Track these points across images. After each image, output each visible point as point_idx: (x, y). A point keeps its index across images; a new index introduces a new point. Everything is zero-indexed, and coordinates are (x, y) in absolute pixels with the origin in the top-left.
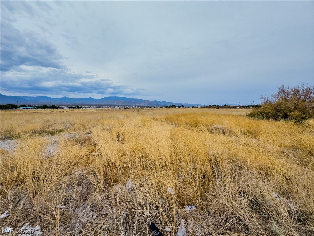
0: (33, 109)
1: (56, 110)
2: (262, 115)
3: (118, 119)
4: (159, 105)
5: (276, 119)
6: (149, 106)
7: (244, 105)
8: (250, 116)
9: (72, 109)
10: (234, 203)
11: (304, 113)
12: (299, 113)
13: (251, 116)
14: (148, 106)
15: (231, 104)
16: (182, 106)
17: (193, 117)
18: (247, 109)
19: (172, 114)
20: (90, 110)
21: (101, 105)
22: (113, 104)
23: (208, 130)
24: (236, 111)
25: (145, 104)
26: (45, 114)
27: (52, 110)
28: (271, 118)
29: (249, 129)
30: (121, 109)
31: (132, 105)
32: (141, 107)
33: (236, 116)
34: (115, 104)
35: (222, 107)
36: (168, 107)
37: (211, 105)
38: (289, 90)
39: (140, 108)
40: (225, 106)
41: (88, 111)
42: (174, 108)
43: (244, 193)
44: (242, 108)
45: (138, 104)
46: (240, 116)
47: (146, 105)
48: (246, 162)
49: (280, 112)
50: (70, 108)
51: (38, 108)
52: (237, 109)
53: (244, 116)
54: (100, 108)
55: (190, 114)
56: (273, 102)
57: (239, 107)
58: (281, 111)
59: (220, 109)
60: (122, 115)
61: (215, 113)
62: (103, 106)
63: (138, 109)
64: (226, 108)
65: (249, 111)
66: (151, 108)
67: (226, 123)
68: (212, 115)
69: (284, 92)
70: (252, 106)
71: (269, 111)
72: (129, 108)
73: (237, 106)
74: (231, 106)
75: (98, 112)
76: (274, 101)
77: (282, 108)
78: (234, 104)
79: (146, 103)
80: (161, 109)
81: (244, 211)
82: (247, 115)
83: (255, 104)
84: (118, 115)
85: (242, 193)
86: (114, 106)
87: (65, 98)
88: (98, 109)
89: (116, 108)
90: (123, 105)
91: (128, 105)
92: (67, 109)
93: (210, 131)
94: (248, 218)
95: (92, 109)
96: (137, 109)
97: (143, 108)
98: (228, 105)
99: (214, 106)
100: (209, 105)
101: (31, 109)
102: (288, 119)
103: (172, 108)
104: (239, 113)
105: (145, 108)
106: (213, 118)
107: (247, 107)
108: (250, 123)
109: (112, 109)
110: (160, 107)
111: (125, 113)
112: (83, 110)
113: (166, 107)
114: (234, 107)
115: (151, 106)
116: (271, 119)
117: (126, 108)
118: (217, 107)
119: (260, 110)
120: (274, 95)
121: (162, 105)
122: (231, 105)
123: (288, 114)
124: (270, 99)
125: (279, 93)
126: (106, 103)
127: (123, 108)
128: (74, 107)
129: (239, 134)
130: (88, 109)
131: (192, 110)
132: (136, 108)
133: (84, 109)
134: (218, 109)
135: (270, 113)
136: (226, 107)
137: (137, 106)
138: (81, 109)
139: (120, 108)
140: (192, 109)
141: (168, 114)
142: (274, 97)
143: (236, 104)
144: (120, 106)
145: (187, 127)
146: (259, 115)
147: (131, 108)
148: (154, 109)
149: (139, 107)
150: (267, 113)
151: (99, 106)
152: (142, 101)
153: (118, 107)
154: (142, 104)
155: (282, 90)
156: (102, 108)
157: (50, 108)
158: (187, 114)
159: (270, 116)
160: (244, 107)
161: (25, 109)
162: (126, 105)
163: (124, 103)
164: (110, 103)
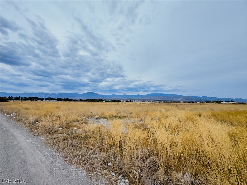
1: (119, 103)
6: (187, 101)
9: (128, 102)
19: (219, 110)
21: (145, 100)
22: (154, 99)
25: (183, 99)
26: (115, 105)
30: (161, 103)
31: (170, 100)
32: (179, 102)
34: (156, 99)
41: (137, 104)
45: (175, 99)
50: (126, 101)
51: (111, 101)
54: (145, 102)
62: (146, 100)
66: (189, 102)
75: (144, 105)
87: (124, 95)
88: (143, 102)
89: (156, 102)
90: (162, 100)
92: (125, 102)
95: (140, 102)
97: (181, 103)
101: (108, 101)
105: (183, 103)
109: (153, 103)
110: (201, 103)
111: (165, 107)
117: (165, 102)
126: (149, 98)
128: (128, 101)
130: (137, 102)
133: (134, 102)
137: (175, 101)
138: (132, 102)
148: (193, 104)
149: (177, 101)
151: (144, 101)
152: (179, 96)
153: (158, 102)
154: (180, 99)
156: (146, 102)
157: (116, 101)
161: (106, 101)
162: (165, 100)
163: (163, 98)
164: (151, 99)
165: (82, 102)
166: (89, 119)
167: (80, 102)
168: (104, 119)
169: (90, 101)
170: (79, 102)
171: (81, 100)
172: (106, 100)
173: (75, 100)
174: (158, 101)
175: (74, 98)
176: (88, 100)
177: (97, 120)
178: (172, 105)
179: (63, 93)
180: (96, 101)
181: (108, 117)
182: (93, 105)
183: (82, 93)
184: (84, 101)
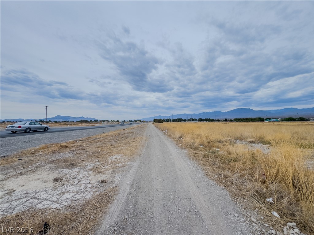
0: (277, 121)
26: (293, 125)
27: (300, 122)
51: (283, 120)
101: (276, 121)
157: (297, 121)
161: (270, 121)
165: (227, 122)
166: (237, 142)
167: (225, 122)
168: (264, 144)
169: (241, 121)
170: (223, 122)
171: (226, 120)
172: (271, 119)
173: (218, 121)
175: (217, 118)
176: (237, 119)
177: (250, 144)
179: (204, 113)
180: (250, 121)
181: (273, 141)
182: (245, 125)
183: (227, 111)
184: (231, 121)
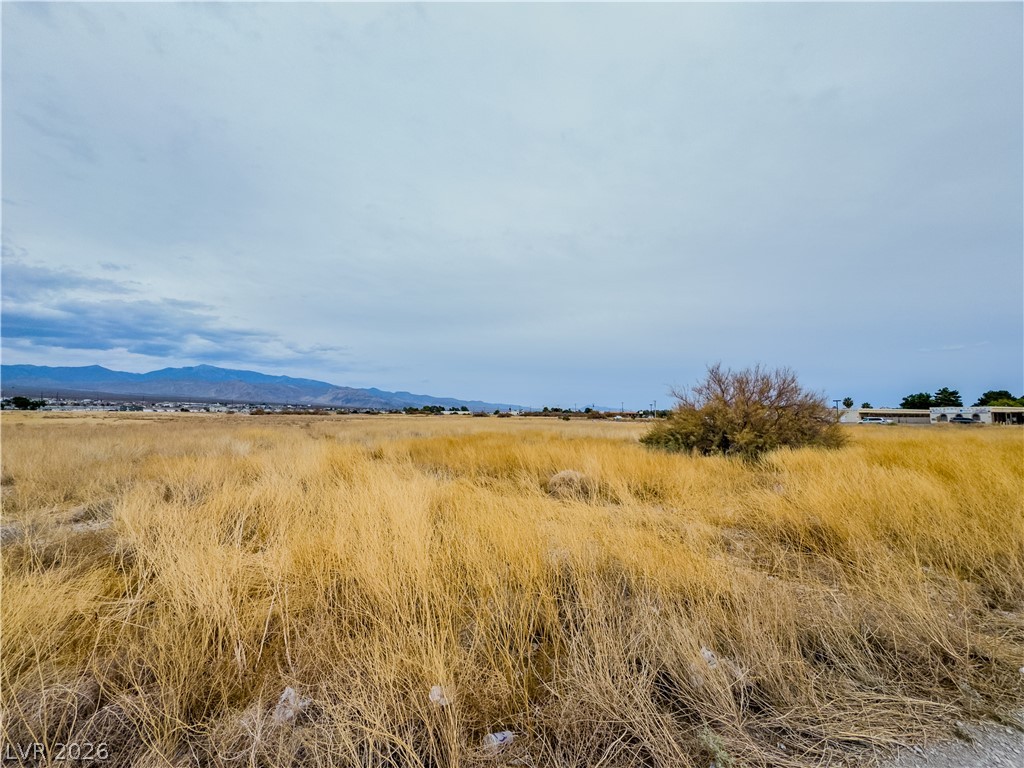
2: (677, 440)
3: (227, 453)
4: (386, 404)
5: (706, 452)
6: (349, 405)
7: (635, 411)
8: (650, 441)
10: (616, 692)
11: (761, 437)
12: (751, 436)
13: (652, 443)
14: (344, 405)
15: (601, 406)
16: (464, 409)
17: (499, 448)
18: (642, 421)
19: (432, 435)
20: (86, 416)
21: (143, 399)
22: (201, 395)
23: (543, 485)
24: (615, 428)
25: (335, 398)
28: (695, 447)
29: (648, 481)
30: (237, 414)
31: (284, 401)
32: (318, 410)
33: (614, 443)
34: (212, 395)
35: (578, 414)
36: (417, 410)
37: (550, 409)
38: (730, 378)
39: (314, 414)
40: (588, 410)
41: (80, 420)
42: (437, 417)
43: (638, 662)
44: (630, 418)
45: (306, 399)
46: (626, 441)
47: (339, 403)
48: (639, 573)
49: (713, 432)
52: (618, 420)
53: (634, 442)
54: (141, 409)
55: (490, 435)
56: (697, 407)
57: (623, 416)
58: (717, 430)
59: (573, 421)
60: (242, 440)
61: (561, 432)
62: (152, 402)
63: (309, 416)
64: (589, 418)
65: (645, 428)
66: (355, 412)
67: (592, 464)
68: (553, 439)
69: (719, 382)
70: (652, 413)
71: (691, 428)
72: (269, 413)
73: (618, 412)
74: (602, 412)
75: (130, 426)
76: (700, 403)
77: (718, 423)
78: (609, 406)
79: (340, 396)
80: (394, 416)
81: (642, 712)
82: (642, 441)
83: (661, 409)
84: (225, 438)
85: (634, 664)
86: (206, 404)
88: (128, 412)
89: (212, 409)
90: (247, 399)
91: (266, 401)
93: (549, 490)
94: (651, 731)
95: (100, 412)
96: (304, 416)
97: (326, 414)
98: (594, 410)
99: (556, 410)
100: (543, 408)
102: (731, 450)
103: (430, 417)
104: (623, 434)
105: (334, 415)
106: (554, 450)
107: (641, 415)
108: (649, 463)
109: (193, 413)
110: (391, 412)
111: (256, 431)
112: (52, 417)
113: (411, 411)
114: (610, 415)
115: (357, 405)
116: (695, 450)
117: (260, 412)
118: (566, 415)
119: (670, 427)
120: (698, 387)
121: (398, 403)
122: (604, 408)
123: (729, 437)
124: (692, 397)
125: (709, 382)
126: (170, 391)
127: (247, 410)
129: (624, 495)
130: (79, 411)
131: (492, 424)
132: (299, 414)
134: (568, 419)
135: (692, 433)
136: (590, 414)
137: (304, 407)
139: (233, 412)
140: (495, 419)
141: (417, 434)
142: (700, 392)
143: (614, 406)
144: (232, 402)
145: (483, 479)
146: (670, 440)
147: (278, 411)
148: (368, 416)
149: (311, 408)
150: (686, 434)
151: (135, 403)
153: (224, 409)
154: (322, 400)
155: (716, 377)
156: (147, 411)
158: (481, 437)
159: (694, 443)
160: (633, 416)
162: (260, 401)
163: (249, 394)
164: (186, 393)
174: (226, 405)
178: (289, 425)
